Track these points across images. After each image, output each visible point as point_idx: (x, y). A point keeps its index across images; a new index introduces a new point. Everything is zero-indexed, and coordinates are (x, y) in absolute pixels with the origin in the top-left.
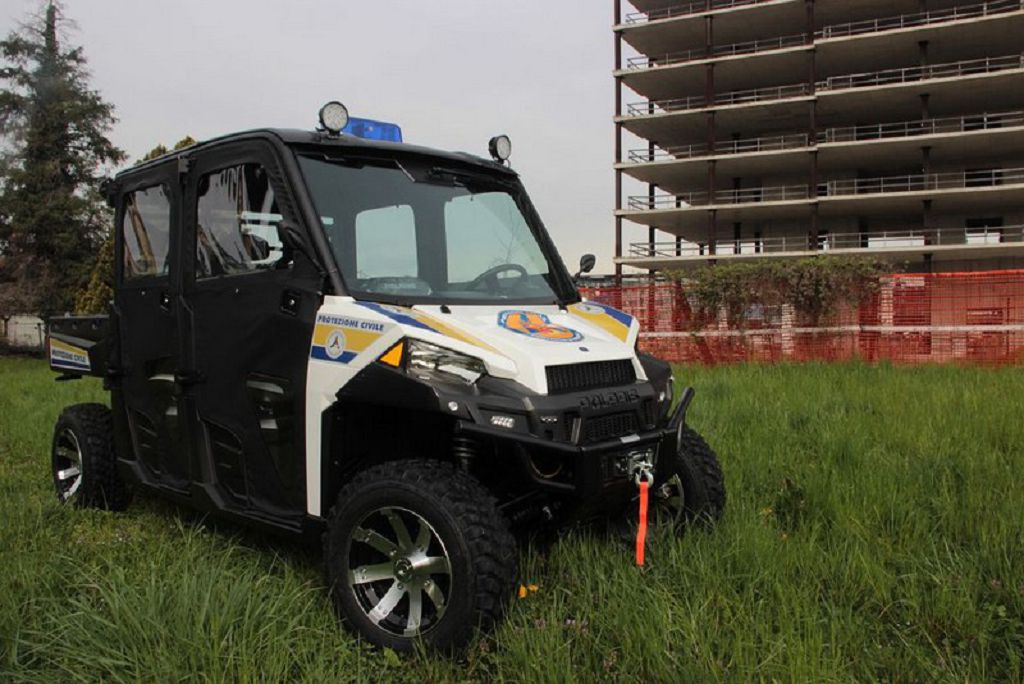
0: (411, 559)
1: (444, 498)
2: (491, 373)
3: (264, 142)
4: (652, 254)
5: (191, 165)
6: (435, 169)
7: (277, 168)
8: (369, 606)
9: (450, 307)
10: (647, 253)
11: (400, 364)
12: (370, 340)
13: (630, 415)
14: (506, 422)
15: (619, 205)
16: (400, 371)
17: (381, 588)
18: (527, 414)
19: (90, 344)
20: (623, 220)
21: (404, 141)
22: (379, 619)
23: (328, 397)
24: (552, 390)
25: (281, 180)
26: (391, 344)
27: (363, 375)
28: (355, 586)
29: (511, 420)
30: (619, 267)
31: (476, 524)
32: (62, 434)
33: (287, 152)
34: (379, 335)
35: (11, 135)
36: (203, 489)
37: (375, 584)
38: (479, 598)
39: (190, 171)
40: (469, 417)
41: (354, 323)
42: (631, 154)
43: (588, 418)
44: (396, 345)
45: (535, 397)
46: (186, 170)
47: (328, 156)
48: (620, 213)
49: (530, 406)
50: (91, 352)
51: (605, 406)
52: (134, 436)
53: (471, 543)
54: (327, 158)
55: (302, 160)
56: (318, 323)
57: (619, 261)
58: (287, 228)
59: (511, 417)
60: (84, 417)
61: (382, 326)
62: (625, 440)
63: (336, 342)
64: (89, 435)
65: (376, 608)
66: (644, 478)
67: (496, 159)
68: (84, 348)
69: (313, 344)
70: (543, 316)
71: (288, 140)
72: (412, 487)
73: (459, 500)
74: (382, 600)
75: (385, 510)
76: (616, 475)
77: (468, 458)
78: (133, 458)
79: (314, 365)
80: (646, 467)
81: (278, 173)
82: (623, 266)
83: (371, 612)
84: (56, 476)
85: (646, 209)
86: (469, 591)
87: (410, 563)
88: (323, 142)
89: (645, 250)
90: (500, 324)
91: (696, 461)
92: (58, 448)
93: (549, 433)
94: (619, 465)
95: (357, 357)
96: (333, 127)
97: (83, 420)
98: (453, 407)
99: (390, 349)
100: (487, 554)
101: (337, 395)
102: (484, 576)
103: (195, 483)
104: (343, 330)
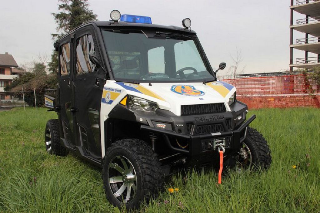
0: (127, 175)
1: (135, 153)
2: (161, 108)
3: (91, 26)
4: (307, 62)
5: (74, 36)
6: (156, 32)
7: (95, 35)
8: (115, 192)
9: (152, 84)
10: (304, 62)
11: (126, 104)
12: (118, 95)
13: (220, 125)
14: (163, 126)
15: (292, 43)
16: (126, 107)
17: (119, 185)
18: (172, 124)
19: (53, 98)
20: (293, 49)
21: (152, 24)
22: (117, 196)
23: (106, 116)
24: (183, 114)
25: (96, 39)
26: (123, 97)
27: (115, 108)
28: (110, 184)
29: (165, 125)
30: (291, 68)
31: (145, 163)
32: (47, 129)
33: (98, 29)
34: (120, 94)
35: (63, 28)
36: (78, 148)
37: (117, 183)
38: (145, 191)
39: (74, 38)
40: (147, 124)
41: (113, 90)
42: (297, 22)
43: (198, 126)
44: (125, 97)
45: (175, 117)
46: (73, 37)
47: (114, 30)
48: (292, 46)
49: (173, 120)
50: (54, 101)
51: (207, 121)
52: (64, 129)
53: (142, 170)
54: (113, 31)
55: (103, 32)
56: (104, 90)
57: (292, 66)
58: (92, 57)
59: (165, 124)
60: (52, 123)
61: (121, 91)
62: (213, 134)
63: (108, 97)
64: (53, 130)
65: (117, 192)
66: (221, 150)
67: (185, 27)
68: (52, 100)
69: (102, 97)
70: (192, 87)
71: (98, 25)
72: (126, 149)
73: (140, 154)
74: (119, 190)
75: (119, 157)
76: (209, 147)
77: (155, 140)
78: (64, 138)
79: (103, 104)
80: (222, 145)
81: (95, 37)
82: (293, 67)
83: (115, 193)
84: (46, 144)
85: (304, 44)
86: (141, 188)
87: (126, 177)
88: (112, 25)
89: (304, 61)
90: (172, 90)
91: (256, 144)
92: (46, 134)
93: (180, 131)
94: (210, 144)
95: (113, 102)
96: (115, 19)
97: (52, 124)
98: (141, 120)
99: (123, 99)
100: (148, 174)
101: (109, 115)
102: (147, 183)
103: (77, 146)
104: (111, 92)
